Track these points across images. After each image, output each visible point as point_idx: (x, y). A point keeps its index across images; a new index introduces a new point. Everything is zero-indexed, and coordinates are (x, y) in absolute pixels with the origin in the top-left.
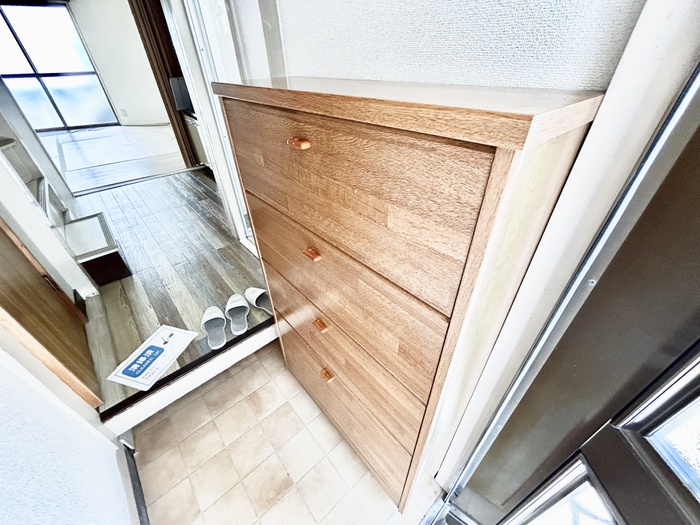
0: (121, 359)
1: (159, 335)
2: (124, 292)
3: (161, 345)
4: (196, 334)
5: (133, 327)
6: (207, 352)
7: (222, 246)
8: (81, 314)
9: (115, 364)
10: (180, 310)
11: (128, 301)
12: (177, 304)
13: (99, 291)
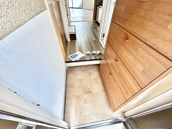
1: (78, 53)
2: (74, 42)
3: (78, 55)
4: (84, 55)
5: (74, 49)
6: (85, 59)
7: (95, 40)
10: (83, 50)
11: (74, 44)
12: (83, 48)
13: (70, 41)
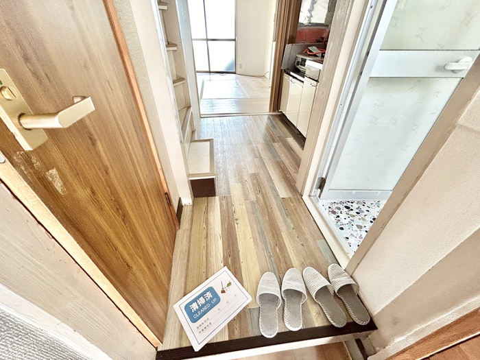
0: (188, 291)
1: (220, 277)
2: (207, 211)
3: (219, 292)
5: (204, 254)
6: (256, 333)
7: (285, 195)
8: (177, 223)
9: (183, 295)
10: (241, 255)
12: (240, 246)
13: (193, 202)
